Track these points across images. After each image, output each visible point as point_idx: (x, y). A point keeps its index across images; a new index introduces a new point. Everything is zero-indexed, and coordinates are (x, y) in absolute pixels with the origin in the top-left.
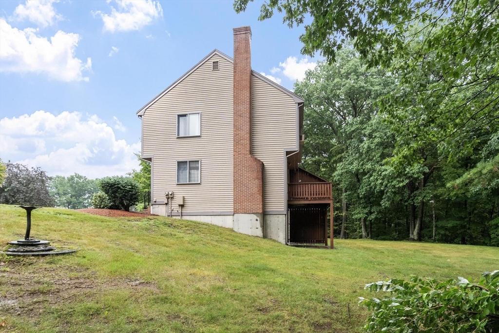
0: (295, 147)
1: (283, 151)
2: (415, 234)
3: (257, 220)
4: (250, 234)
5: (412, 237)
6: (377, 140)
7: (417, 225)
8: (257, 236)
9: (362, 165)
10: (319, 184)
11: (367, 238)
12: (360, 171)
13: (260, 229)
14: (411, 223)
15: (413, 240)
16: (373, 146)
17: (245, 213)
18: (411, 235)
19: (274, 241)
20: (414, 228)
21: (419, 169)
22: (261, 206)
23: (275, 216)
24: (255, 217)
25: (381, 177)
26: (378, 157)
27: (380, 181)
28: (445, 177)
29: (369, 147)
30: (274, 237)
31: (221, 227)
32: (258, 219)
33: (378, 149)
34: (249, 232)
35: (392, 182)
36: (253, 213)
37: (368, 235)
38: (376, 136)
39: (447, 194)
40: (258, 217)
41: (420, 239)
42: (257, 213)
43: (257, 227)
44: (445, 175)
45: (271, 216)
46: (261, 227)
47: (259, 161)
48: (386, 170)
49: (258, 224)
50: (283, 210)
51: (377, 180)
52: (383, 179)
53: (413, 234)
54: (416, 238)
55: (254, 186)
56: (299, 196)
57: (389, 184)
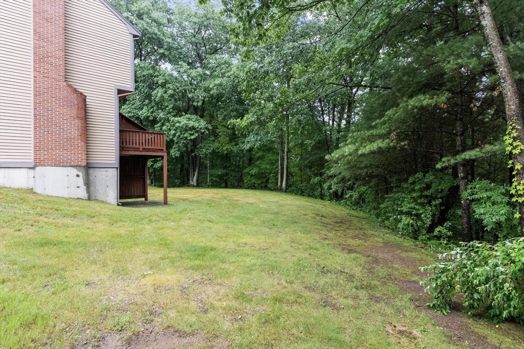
0: (130, 86)
1: (113, 88)
2: (194, 181)
3: (78, 176)
4: (66, 196)
5: (192, 184)
6: (170, 92)
7: (196, 173)
8: (78, 198)
9: (152, 112)
10: (139, 132)
11: (151, 185)
12: (150, 119)
13: (83, 189)
14: (191, 171)
15: (193, 186)
16: (166, 96)
17: (56, 165)
18: (191, 182)
19: (103, 202)
20: (194, 176)
21: (205, 125)
22: (84, 157)
23: (102, 169)
24: (75, 171)
25: (174, 128)
26: (170, 109)
27: (173, 132)
28: (220, 134)
29: (162, 97)
30: (101, 197)
31: (9, 188)
32: (80, 174)
33: (170, 100)
34: (66, 194)
35: (184, 134)
36: (71, 166)
37: (152, 183)
38: (169, 88)
39: (221, 148)
40: (79, 171)
41: (199, 185)
42: (77, 166)
43: (78, 185)
44: (219, 132)
45: (96, 169)
46: (85, 185)
47: (81, 93)
48: (180, 122)
49: (80, 181)
50: (114, 162)
51: (170, 130)
52: (175, 130)
53: (193, 181)
54: (195, 184)
55: (73, 128)
56: (131, 146)
57: (182, 136)
